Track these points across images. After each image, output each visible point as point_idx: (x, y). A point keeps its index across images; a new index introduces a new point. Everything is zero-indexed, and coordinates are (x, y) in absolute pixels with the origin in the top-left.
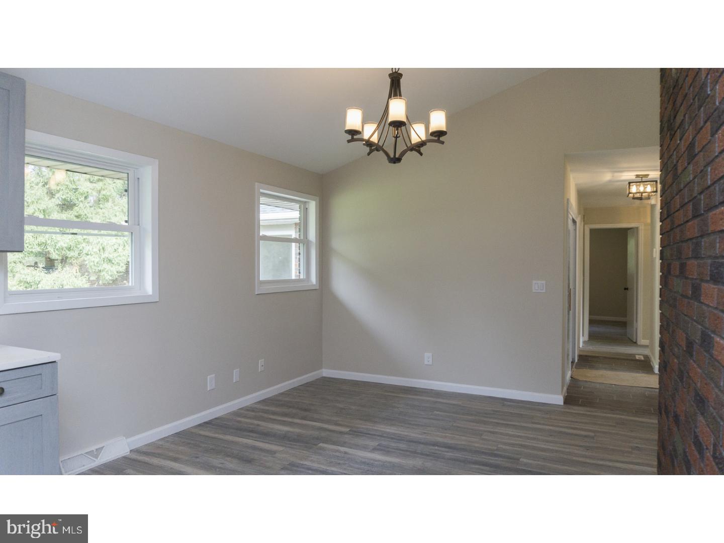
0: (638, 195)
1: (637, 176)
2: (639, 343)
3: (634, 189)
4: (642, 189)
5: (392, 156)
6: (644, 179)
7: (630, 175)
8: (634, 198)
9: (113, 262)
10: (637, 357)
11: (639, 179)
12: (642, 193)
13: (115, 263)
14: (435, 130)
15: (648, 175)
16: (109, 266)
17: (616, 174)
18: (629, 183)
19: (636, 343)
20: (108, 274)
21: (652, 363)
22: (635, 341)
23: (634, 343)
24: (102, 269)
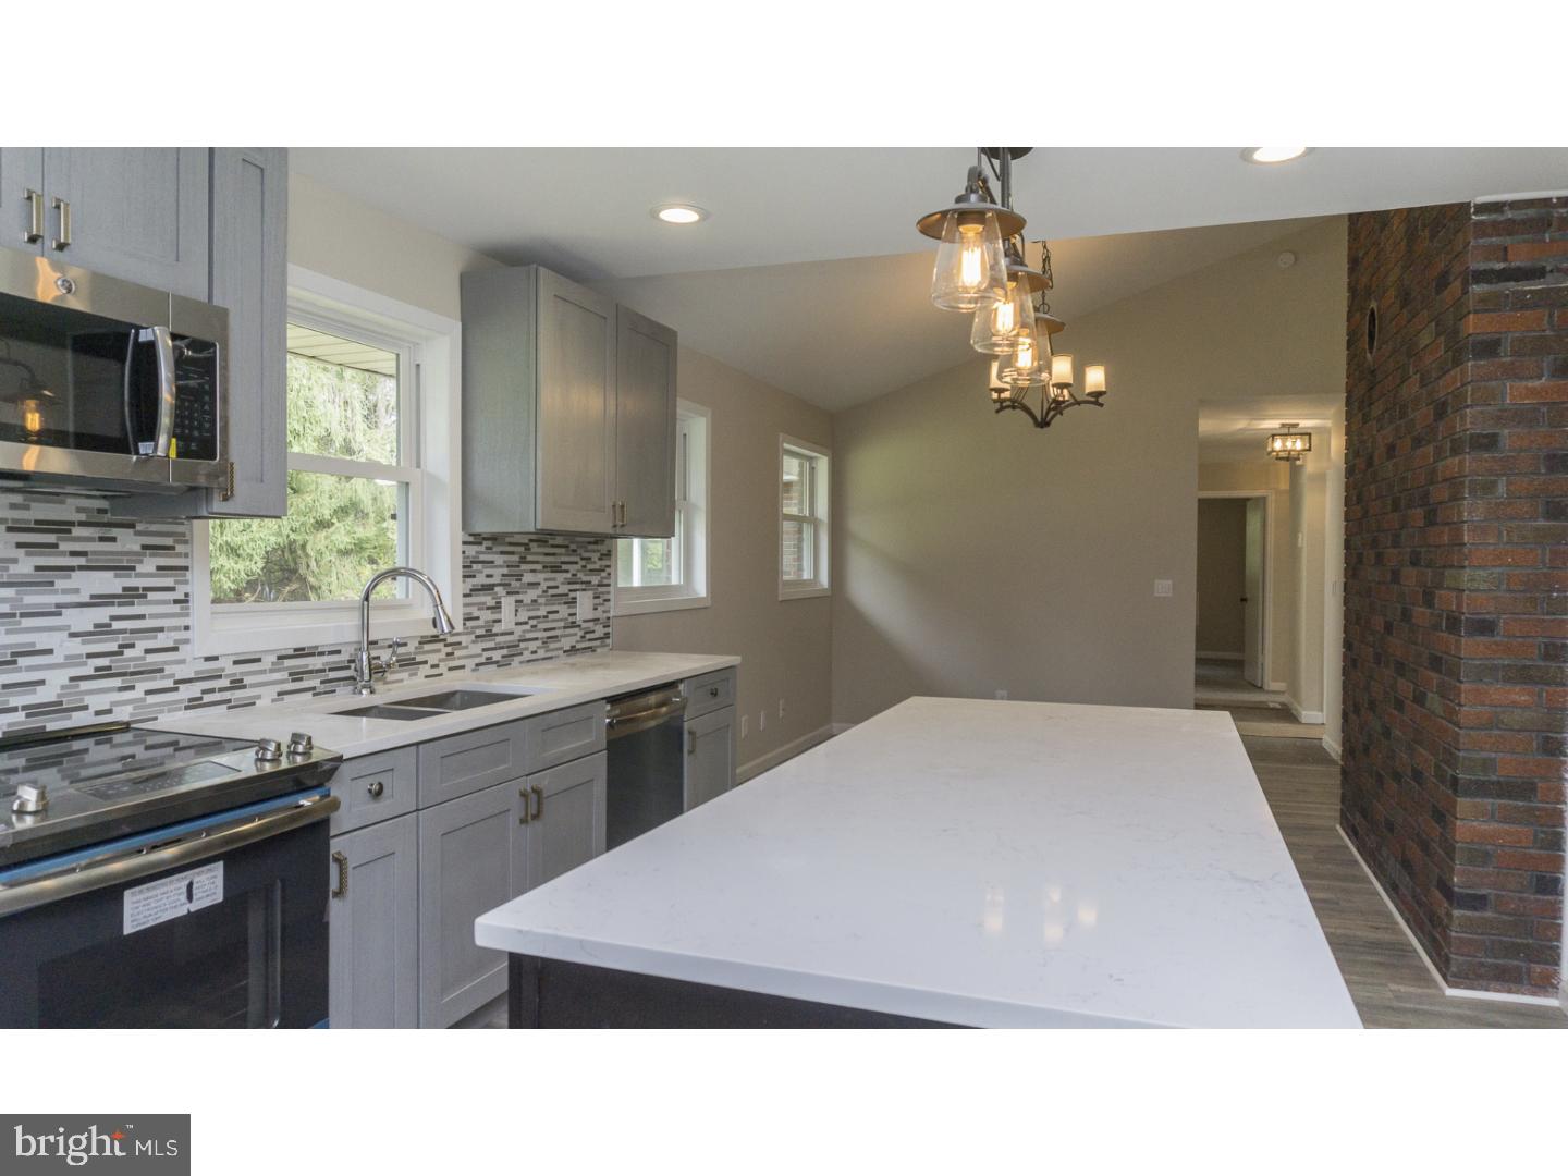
0: (1282, 454)
1: (1283, 425)
2: (1266, 687)
3: (1278, 445)
4: (1289, 445)
5: (1039, 419)
6: (1293, 431)
7: (1273, 424)
8: (1278, 458)
9: (240, 552)
10: (1271, 705)
11: (1286, 431)
12: (1290, 451)
13: (244, 555)
14: (1094, 390)
15: (1298, 424)
16: (231, 561)
17: (1254, 422)
18: (1273, 436)
19: (1261, 688)
20: (229, 578)
21: (1293, 712)
22: (1259, 685)
23: (1261, 689)
24: (216, 566)
